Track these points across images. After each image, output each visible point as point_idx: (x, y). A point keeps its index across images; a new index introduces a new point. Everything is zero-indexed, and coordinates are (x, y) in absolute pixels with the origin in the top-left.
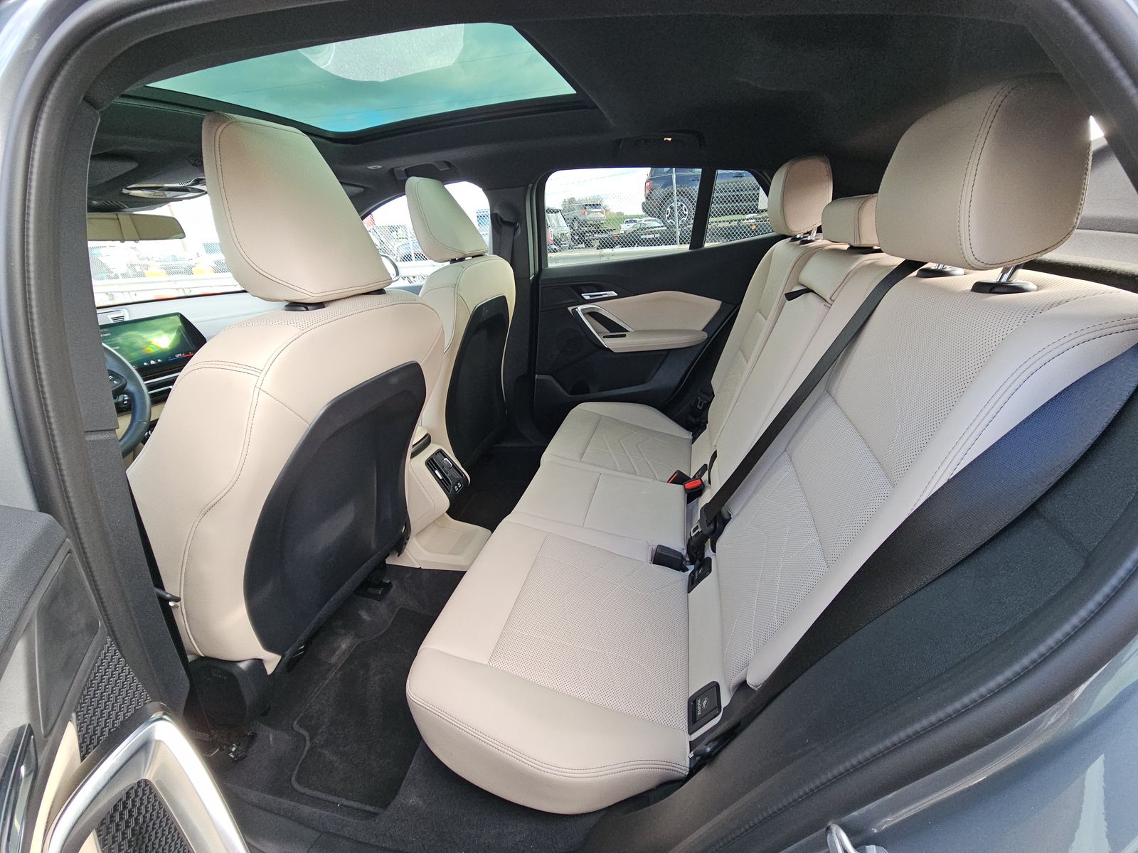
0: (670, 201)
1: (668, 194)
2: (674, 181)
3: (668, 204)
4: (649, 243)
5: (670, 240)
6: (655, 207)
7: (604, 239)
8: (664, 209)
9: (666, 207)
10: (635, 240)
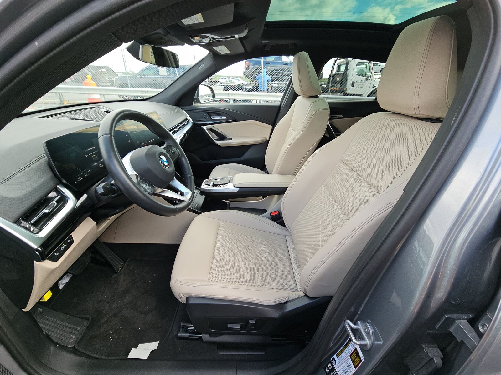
0: (257, 72)
1: (256, 68)
2: (262, 63)
3: (256, 73)
4: (247, 90)
5: (256, 89)
6: (250, 74)
7: (227, 86)
8: (254, 75)
9: (255, 74)
10: (239, 88)
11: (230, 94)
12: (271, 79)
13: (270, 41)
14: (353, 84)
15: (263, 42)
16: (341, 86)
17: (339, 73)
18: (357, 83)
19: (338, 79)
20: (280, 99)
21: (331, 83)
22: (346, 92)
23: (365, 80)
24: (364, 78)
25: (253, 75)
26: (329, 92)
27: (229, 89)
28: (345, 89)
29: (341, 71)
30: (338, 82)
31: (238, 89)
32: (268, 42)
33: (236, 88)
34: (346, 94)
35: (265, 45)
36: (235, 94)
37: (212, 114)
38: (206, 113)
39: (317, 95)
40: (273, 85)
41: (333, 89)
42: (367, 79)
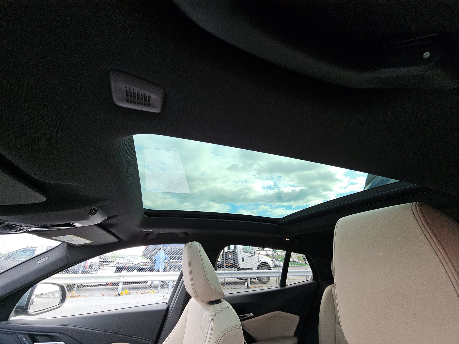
11: (121, 276)
12: (169, 258)
13: (153, 230)
14: (243, 260)
15: (144, 230)
16: (234, 261)
17: (230, 251)
18: (246, 259)
19: (230, 256)
20: (168, 296)
21: (225, 260)
22: (239, 267)
23: (251, 256)
24: (250, 255)
25: (153, 254)
26: (225, 267)
27: (121, 271)
28: (238, 264)
29: (231, 250)
30: (230, 259)
31: (133, 269)
32: (151, 230)
33: (130, 269)
34: (239, 269)
35: (149, 233)
36: (127, 276)
37: (38, 338)
38: (27, 336)
39: (218, 299)
40: (172, 264)
41: (227, 265)
42: (252, 255)
